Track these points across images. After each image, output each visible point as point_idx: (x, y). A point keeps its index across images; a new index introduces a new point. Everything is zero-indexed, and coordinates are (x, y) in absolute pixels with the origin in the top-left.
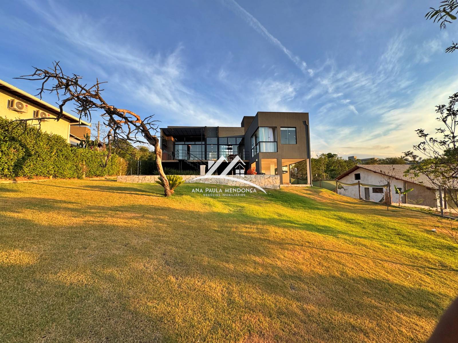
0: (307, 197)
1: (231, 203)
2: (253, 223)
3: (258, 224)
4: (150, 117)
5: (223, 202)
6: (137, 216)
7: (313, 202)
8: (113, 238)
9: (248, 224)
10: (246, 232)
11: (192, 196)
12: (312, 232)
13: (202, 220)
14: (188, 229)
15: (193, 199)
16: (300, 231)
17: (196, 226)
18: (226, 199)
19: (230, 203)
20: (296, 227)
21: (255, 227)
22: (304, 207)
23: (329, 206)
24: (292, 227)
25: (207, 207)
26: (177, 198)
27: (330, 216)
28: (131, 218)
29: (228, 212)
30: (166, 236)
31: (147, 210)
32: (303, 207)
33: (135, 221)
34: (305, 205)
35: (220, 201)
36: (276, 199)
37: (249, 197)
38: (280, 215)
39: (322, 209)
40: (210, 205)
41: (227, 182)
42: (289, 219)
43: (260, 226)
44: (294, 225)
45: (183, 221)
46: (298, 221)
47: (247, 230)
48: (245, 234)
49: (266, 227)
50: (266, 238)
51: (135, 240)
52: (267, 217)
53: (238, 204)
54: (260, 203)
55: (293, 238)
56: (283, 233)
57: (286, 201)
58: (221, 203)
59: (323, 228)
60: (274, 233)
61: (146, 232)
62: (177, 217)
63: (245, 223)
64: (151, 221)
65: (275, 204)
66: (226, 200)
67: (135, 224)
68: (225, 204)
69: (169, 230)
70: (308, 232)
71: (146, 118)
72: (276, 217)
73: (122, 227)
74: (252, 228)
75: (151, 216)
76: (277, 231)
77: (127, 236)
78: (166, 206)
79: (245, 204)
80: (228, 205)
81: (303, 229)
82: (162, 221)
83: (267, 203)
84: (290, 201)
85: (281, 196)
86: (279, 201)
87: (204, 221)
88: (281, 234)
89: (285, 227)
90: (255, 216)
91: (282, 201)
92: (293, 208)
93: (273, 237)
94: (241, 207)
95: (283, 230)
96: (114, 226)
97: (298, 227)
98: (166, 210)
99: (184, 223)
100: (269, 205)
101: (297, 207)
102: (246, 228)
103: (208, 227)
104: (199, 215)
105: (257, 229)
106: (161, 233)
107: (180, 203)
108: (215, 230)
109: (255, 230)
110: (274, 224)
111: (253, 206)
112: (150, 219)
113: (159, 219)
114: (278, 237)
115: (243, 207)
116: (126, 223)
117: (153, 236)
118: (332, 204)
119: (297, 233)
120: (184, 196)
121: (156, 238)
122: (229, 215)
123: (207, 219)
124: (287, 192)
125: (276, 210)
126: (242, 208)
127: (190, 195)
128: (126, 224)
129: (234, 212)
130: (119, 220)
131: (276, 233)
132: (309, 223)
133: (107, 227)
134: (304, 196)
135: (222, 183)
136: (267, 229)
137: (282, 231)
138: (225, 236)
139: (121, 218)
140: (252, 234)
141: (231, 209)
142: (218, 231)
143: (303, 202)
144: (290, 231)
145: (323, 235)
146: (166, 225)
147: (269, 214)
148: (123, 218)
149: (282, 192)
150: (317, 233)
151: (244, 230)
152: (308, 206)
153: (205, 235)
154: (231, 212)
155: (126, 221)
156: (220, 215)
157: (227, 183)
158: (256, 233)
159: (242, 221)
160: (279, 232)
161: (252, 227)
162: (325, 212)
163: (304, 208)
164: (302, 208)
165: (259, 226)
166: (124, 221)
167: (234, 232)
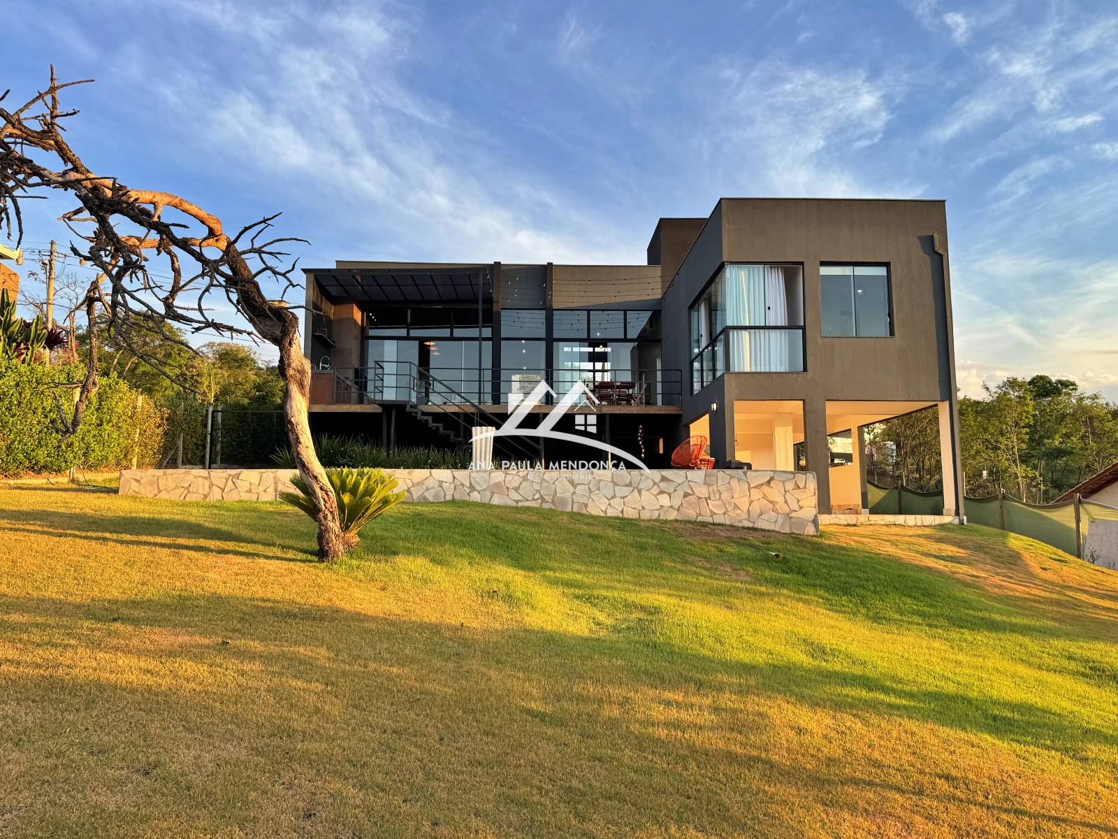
0: (940, 574)
1: (604, 593)
2: (700, 685)
3: (720, 689)
4: (264, 221)
5: (568, 584)
6: (199, 646)
7: (969, 594)
8: (95, 739)
9: (674, 687)
10: (667, 724)
11: (433, 561)
12: (964, 729)
13: (474, 664)
14: (412, 703)
15: (438, 573)
16: (911, 725)
17: (450, 691)
18: (578, 572)
19: (596, 592)
20: (890, 706)
21: (707, 701)
22: (930, 616)
23: (1042, 615)
24: (873, 706)
25: (499, 608)
26: (372, 566)
27: (1047, 660)
28: (171, 654)
29: (586, 633)
30: (318, 732)
31: (241, 620)
32: (922, 615)
33: (188, 667)
34: (932, 606)
35: (554, 583)
36: (800, 577)
37: (679, 566)
38: (818, 651)
39: (1013, 629)
40: (509, 599)
41: (584, 500)
42: (857, 671)
43: (728, 700)
44: (882, 697)
45: (395, 670)
46: (900, 681)
47: (673, 713)
48: (662, 733)
49: (754, 704)
50: (755, 753)
51: (188, 747)
52: (760, 659)
53: (632, 597)
54: (728, 592)
55: (876, 755)
56: (833, 734)
57: (846, 590)
58: (558, 591)
59: (1017, 716)
60: (792, 734)
61: (235, 715)
62: (370, 652)
63: (663, 680)
64: (257, 666)
65: (799, 600)
66: (579, 577)
67: (188, 680)
68: (577, 597)
69: (333, 707)
70: (947, 730)
71: (246, 229)
72: (800, 657)
73: (133, 691)
74: (692, 706)
75: (256, 646)
76: (803, 724)
77: (153, 729)
78: (321, 602)
79: (663, 598)
80: (589, 599)
81: (925, 717)
82: (302, 667)
83: (762, 594)
84: (863, 587)
85: (825, 566)
86: (814, 586)
87: (483, 669)
88: (825, 737)
89: (839, 705)
90: (705, 652)
91: (827, 589)
92: (877, 618)
93: (788, 750)
94: (643, 608)
95: (834, 717)
96: (100, 687)
97: (898, 708)
98: (322, 619)
99: (398, 676)
100: (768, 604)
101: (897, 616)
102: (668, 703)
103: (499, 698)
104: (466, 643)
105: (716, 710)
106: (298, 723)
107: (383, 589)
108: (530, 712)
109: (708, 718)
110: (792, 693)
111: (698, 607)
112: (253, 657)
113: (293, 660)
114: (811, 751)
115: (655, 611)
116: (149, 671)
117: (264, 731)
118: (1058, 603)
119: (895, 734)
120: (401, 560)
121: (276, 741)
122: (590, 646)
123: (498, 662)
124: (853, 550)
125: (804, 629)
126: (651, 613)
127: (426, 554)
128: (150, 680)
129: (615, 630)
130: (122, 661)
131: (800, 731)
132: (950, 688)
133: (73, 689)
134: (929, 569)
135: (563, 501)
136: (760, 714)
137: (828, 721)
138: (576, 738)
139: (130, 652)
140: (690, 735)
141: (601, 617)
142: (542, 717)
143: (927, 594)
144: (866, 722)
145: (1014, 745)
146: (320, 687)
147: (770, 645)
148: (140, 653)
149: (830, 546)
150: (987, 739)
151: (658, 713)
152: (947, 612)
153: (487, 734)
154: (603, 633)
155: (152, 664)
156: (551, 643)
157: (586, 506)
158: (712, 729)
159: (646, 673)
160: (812, 726)
161: (695, 700)
162: (1026, 640)
163: (930, 620)
164: (917, 619)
165: (727, 695)
166: (142, 664)
167: (613, 724)
